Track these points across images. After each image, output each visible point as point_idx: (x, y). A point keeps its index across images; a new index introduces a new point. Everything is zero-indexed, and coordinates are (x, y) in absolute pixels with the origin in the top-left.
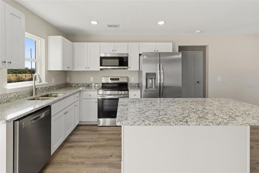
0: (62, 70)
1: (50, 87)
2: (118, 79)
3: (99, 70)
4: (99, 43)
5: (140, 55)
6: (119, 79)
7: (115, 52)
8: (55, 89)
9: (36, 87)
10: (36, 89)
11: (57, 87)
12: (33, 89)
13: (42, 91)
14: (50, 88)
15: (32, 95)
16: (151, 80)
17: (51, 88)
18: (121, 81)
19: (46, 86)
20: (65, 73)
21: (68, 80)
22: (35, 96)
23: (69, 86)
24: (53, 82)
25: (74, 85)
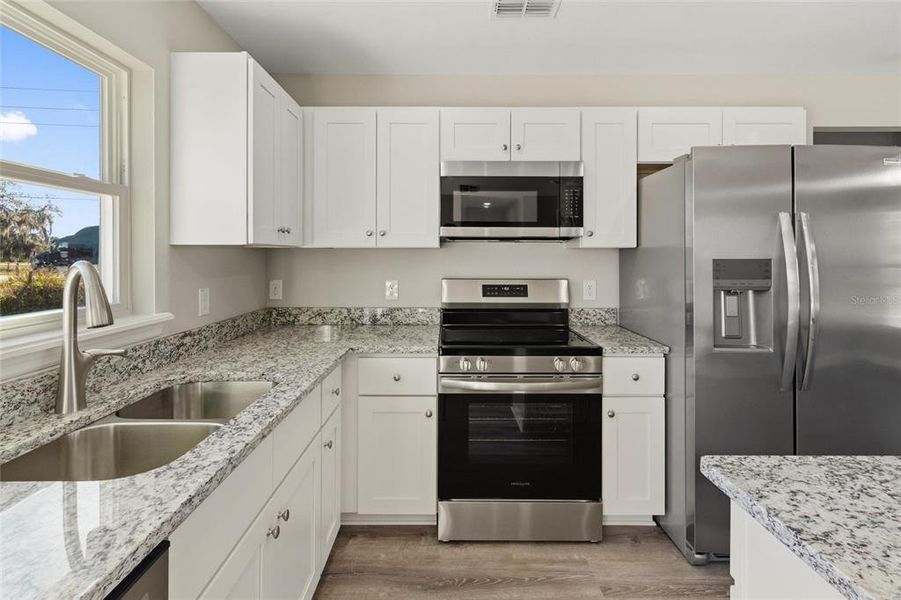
0: (251, 242)
1: (185, 335)
2: (522, 291)
3: (436, 244)
4: (433, 111)
5: (644, 170)
6: (525, 287)
7: (516, 156)
8: (210, 343)
9: (88, 352)
10: (83, 367)
11: (225, 331)
12: (62, 363)
13: (135, 367)
14: (183, 345)
15: (56, 408)
16: (734, 298)
17: (187, 340)
18: (533, 298)
19: (157, 333)
20: (263, 260)
21: (277, 294)
22: (76, 416)
23: (284, 325)
24: (204, 308)
25: (304, 319)
